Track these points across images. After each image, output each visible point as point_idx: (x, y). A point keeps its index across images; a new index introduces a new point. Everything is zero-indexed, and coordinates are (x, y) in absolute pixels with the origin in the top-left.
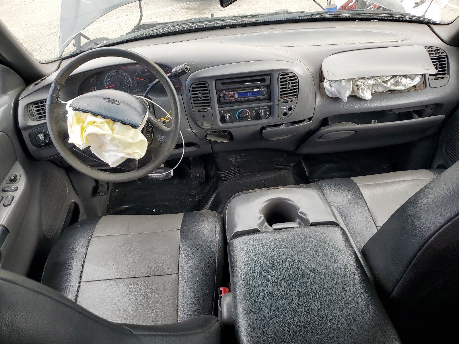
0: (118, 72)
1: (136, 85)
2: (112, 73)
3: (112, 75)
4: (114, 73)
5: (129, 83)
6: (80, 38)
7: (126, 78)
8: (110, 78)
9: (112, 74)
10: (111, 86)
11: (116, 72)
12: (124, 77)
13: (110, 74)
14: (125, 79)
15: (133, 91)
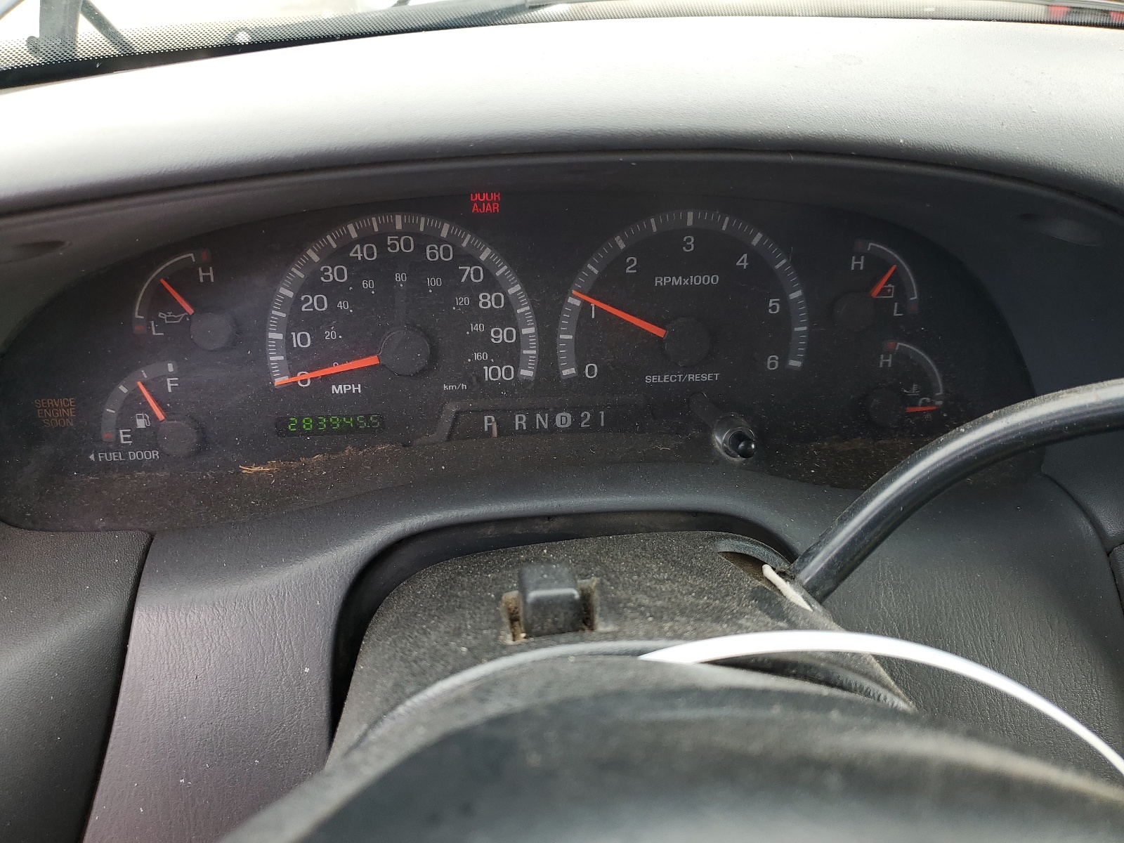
0: (417, 235)
1: (565, 372)
2: (361, 241)
3: (351, 263)
4: (382, 246)
5: (511, 354)
6: (75, 25)
7: (487, 301)
8: (333, 292)
9: (358, 253)
10: (337, 368)
11: (400, 234)
12: (472, 290)
13: (339, 255)
14: (474, 313)
15: (532, 421)
